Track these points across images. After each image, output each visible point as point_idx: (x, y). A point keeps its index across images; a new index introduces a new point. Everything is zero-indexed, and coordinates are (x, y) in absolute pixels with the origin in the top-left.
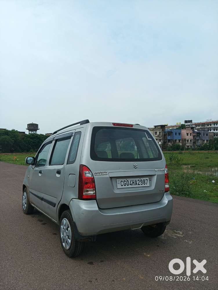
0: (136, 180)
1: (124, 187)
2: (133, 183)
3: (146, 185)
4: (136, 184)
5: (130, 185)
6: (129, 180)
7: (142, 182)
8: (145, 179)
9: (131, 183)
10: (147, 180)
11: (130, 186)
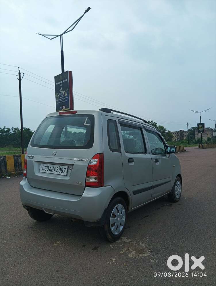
0: (55, 167)
1: (44, 171)
2: (52, 170)
3: (63, 174)
4: (55, 171)
5: (49, 170)
6: (50, 166)
7: (60, 170)
8: (64, 167)
9: (51, 169)
10: (65, 168)
11: (49, 172)
